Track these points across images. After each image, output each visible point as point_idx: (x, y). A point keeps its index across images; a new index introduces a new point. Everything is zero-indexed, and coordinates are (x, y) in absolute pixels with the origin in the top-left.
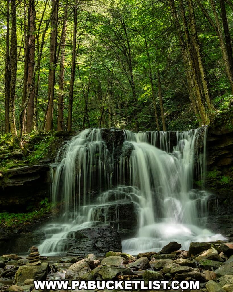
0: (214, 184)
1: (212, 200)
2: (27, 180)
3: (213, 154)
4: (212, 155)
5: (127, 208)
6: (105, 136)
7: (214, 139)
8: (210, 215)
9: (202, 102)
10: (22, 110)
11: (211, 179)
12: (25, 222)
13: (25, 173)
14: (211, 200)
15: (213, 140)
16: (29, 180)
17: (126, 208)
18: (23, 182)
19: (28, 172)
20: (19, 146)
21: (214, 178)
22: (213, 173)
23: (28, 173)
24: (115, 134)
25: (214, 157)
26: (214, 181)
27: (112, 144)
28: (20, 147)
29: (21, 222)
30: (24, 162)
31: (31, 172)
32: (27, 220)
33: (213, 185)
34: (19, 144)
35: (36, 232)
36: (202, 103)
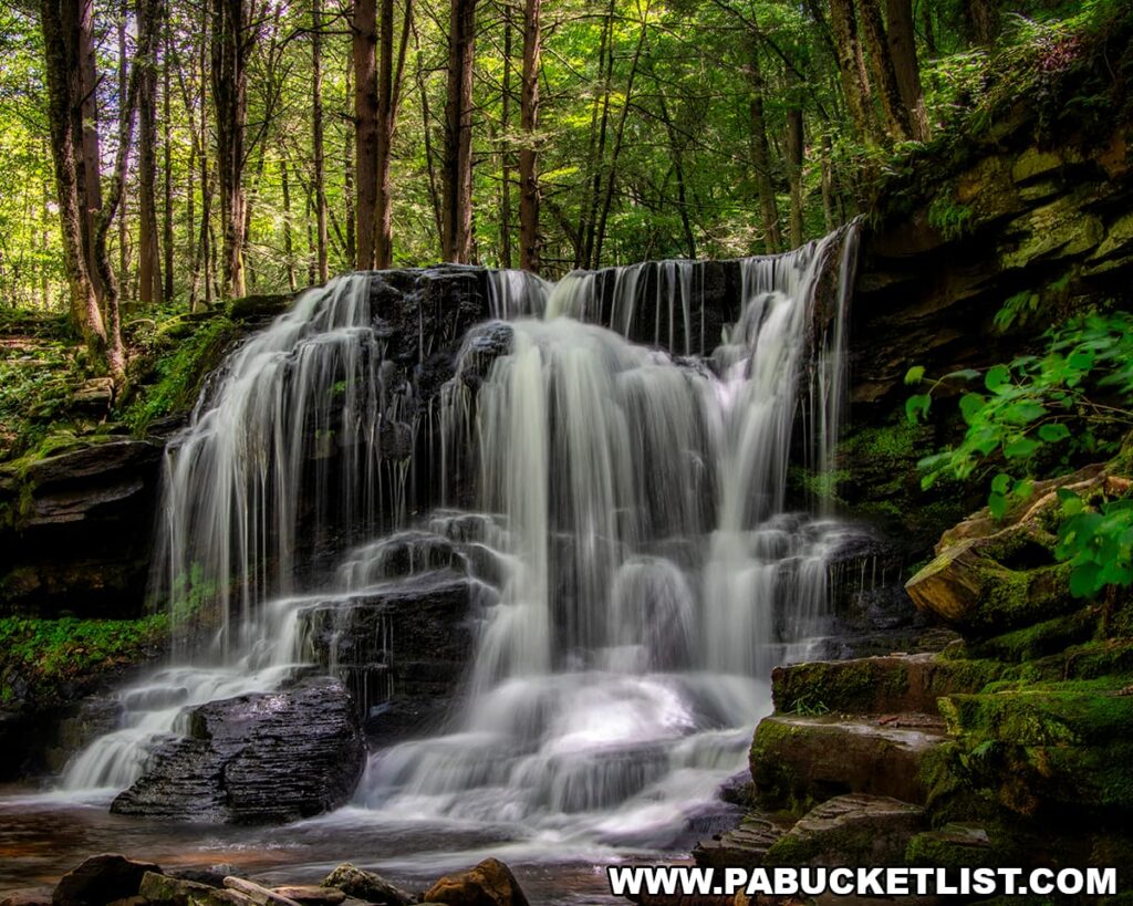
0: (895, 486)
1: (852, 562)
2: (95, 502)
3: (890, 349)
4: (883, 357)
5: (428, 611)
6: (389, 303)
7: (890, 281)
8: (834, 629)
9: (892, 110)
10: (100, 225)
11: (885, 461)
12: (113, 655)
13: (81, 473)
14: (844, 562)
15: (883, 286)
16: (102, 500)
17: (425, 608)
18: (83, 509)
19: (90, 471)
20: (109, 369)
21: (898, 460)
22: (895, 438)
23: (89, 473)
24: (433, 292)
25: (892, 364)
26: (899, 470)
27: (418, 337)
28: (109, 373)
29: (98, 655)
30: (112, 428)
31: (103, 470)
32: (118, 650)
33: (890, 493)
34: (107, 362)
35: (95, 702)
36: (894, 112)
